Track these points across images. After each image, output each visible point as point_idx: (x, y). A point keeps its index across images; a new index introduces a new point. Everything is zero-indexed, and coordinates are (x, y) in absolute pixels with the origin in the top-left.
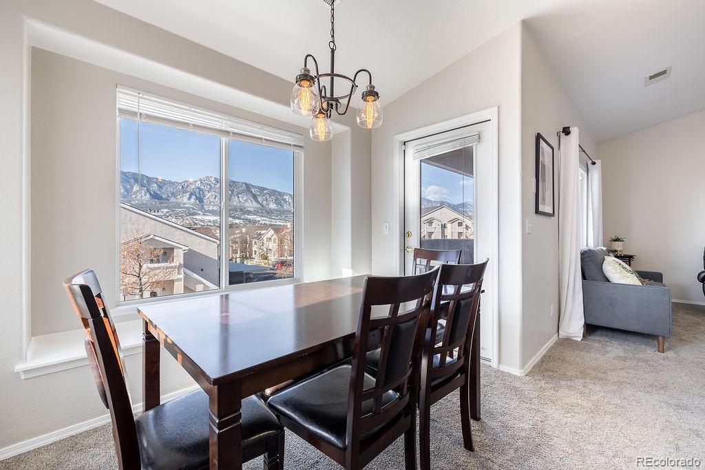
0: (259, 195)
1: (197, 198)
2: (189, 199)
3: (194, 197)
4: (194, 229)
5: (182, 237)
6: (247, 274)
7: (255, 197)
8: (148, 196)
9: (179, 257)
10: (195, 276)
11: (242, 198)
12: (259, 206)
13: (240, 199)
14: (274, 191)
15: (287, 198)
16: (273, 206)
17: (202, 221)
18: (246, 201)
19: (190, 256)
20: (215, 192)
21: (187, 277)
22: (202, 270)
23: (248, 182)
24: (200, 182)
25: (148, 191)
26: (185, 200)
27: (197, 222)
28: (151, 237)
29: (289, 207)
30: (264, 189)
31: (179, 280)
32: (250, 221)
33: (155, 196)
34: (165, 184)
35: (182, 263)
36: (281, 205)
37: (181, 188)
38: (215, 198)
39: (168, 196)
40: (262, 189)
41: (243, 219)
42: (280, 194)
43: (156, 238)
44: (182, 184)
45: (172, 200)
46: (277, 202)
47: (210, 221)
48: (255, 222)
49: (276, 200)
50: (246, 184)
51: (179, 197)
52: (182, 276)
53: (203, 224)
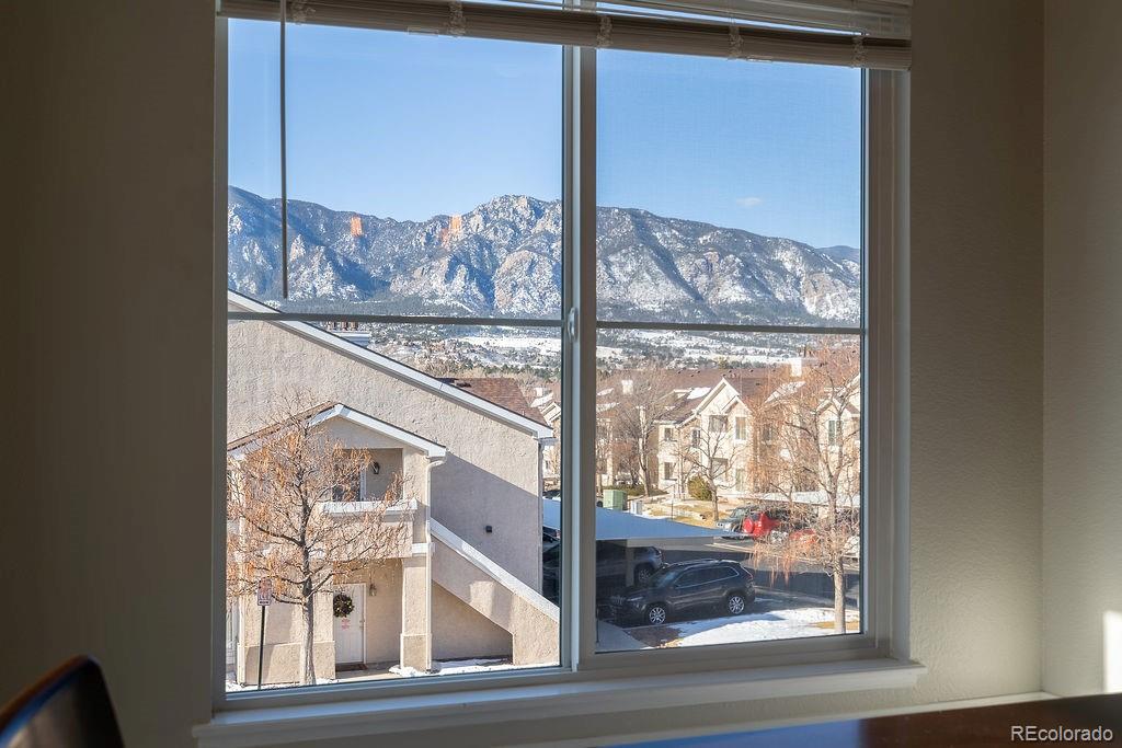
0: (680, 254)
1: (472, 274)
2: (449, 277)
3: (462, 270)
4: (464, 386)
5: (427, 414)
6: (641, 551)
7: (666, 261)
8: (330, 273)
9: (417, 486)
10: (467, 550)
11: (622, 266)
12: (682, 293)
13: (615, 270)
14: (736, 233)
15: (786, 258)
16: (732, 293)
17: (488, 353)
18: (634, 276)
19: (453, 477)
20: (530, 248)
21: (441, 552)
22: (489, 530)
23: (642, 207)
24: (479, 218)
25: (330, 256)
26: (437, 283)
27: (472, 357)
28: (338, 410)
29: (793, 295)
30: (698, 228)
31: (415, 561)
32: (647, 350)
33: (348, 273)
34: (376, 232)
35: (426, 502)
36: (763, 288)
37: (423, 240)
38: (530, 270)
39: (386, 271)
40: (693, 229)
41: (625, 344)
42: (762, 245)
43: (352, 416)
44: (429, 229)
45: (398, 285)
46: (750, 276)
47: (512, 354)
48: (665, 354)
49: (747, 267)
50: (634, 214)
51: (417, 274)
52: (424, 548)
53: (491, 364)
